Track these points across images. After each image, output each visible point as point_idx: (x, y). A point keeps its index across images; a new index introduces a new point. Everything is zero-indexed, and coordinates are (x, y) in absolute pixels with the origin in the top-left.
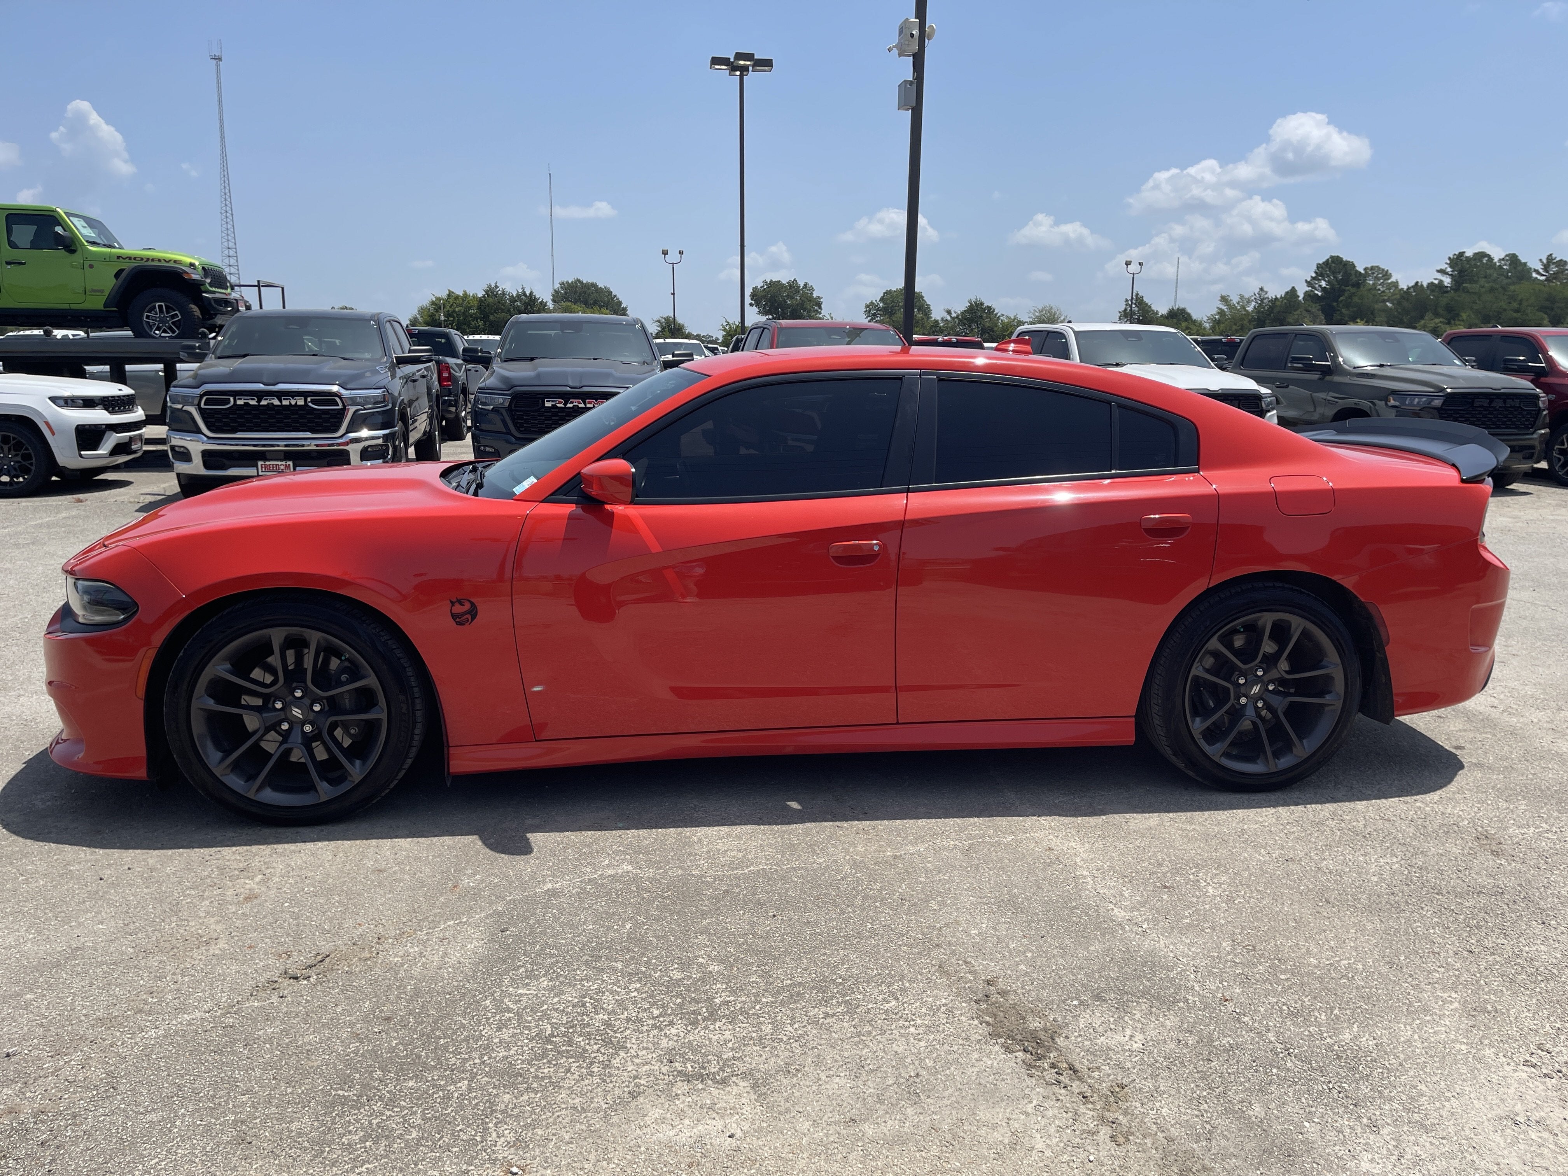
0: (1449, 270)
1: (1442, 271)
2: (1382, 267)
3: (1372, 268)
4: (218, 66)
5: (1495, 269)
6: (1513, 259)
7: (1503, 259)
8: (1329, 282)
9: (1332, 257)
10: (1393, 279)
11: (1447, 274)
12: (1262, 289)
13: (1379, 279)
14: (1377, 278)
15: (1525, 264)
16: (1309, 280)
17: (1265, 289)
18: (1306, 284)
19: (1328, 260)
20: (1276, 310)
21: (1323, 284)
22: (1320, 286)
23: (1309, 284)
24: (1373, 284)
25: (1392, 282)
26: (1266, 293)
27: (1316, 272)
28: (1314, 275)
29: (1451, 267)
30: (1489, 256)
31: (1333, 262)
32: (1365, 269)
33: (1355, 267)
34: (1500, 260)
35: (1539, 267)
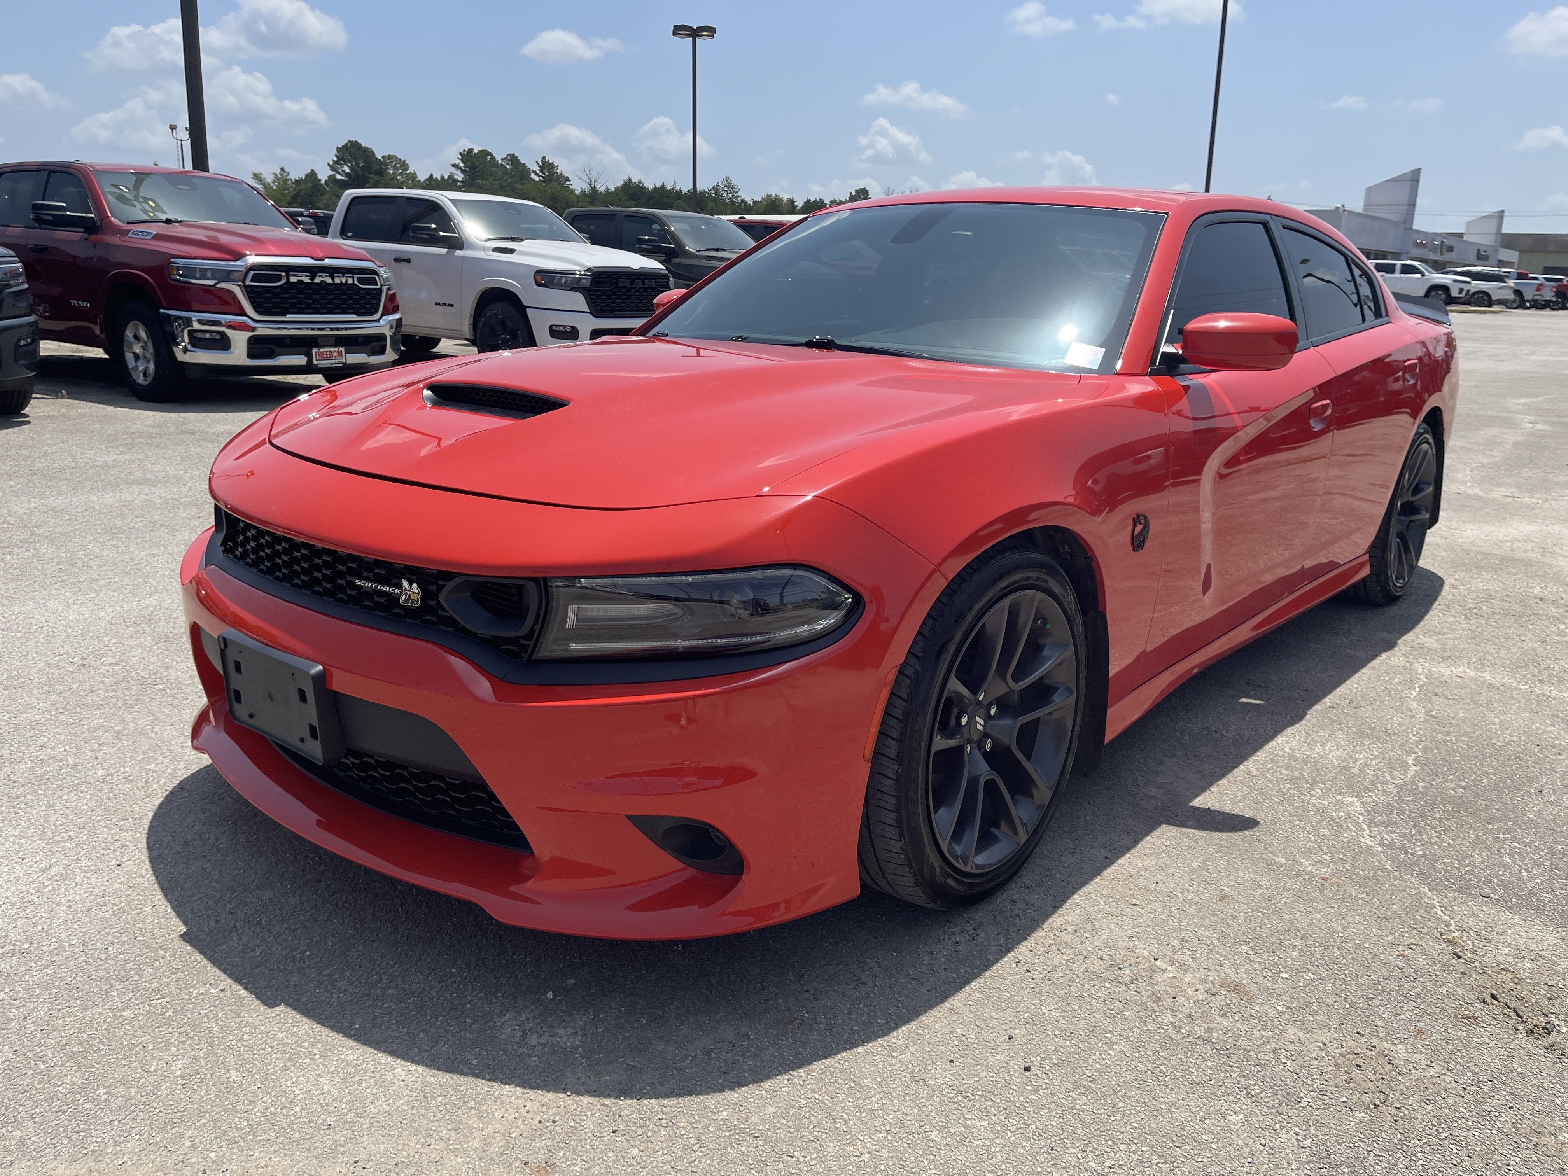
0: (462, 165)
1: (455, 166)
2: (399, 157)
3: (390, 157)
5: (498, 167)
6: (513, 159)
7: (505, 159)
8: (351, 168)
9: (350, 142)
10: (411, 170)
11: (460, 168)
12: (282, 169)
13: (397, 169)
14: (395, 168)
15: (524, 164)
16: (331, 163)
17: (286, 169)
18: (329, 168)
19: (346, 144)
20: (302, 193)
21: (347, 170)
22: (344, 171)
23: (332, 167)
24: (394, 173)
25: (410, 173)
26: (288, 174)
27: (337, 156)
28: (335, 159)
29: (463, 162)
30: (491, 155)
31: (352, 146)
32: (383, 157)
33: (374, 154)
34: (503, 159)
35: (537, 169)
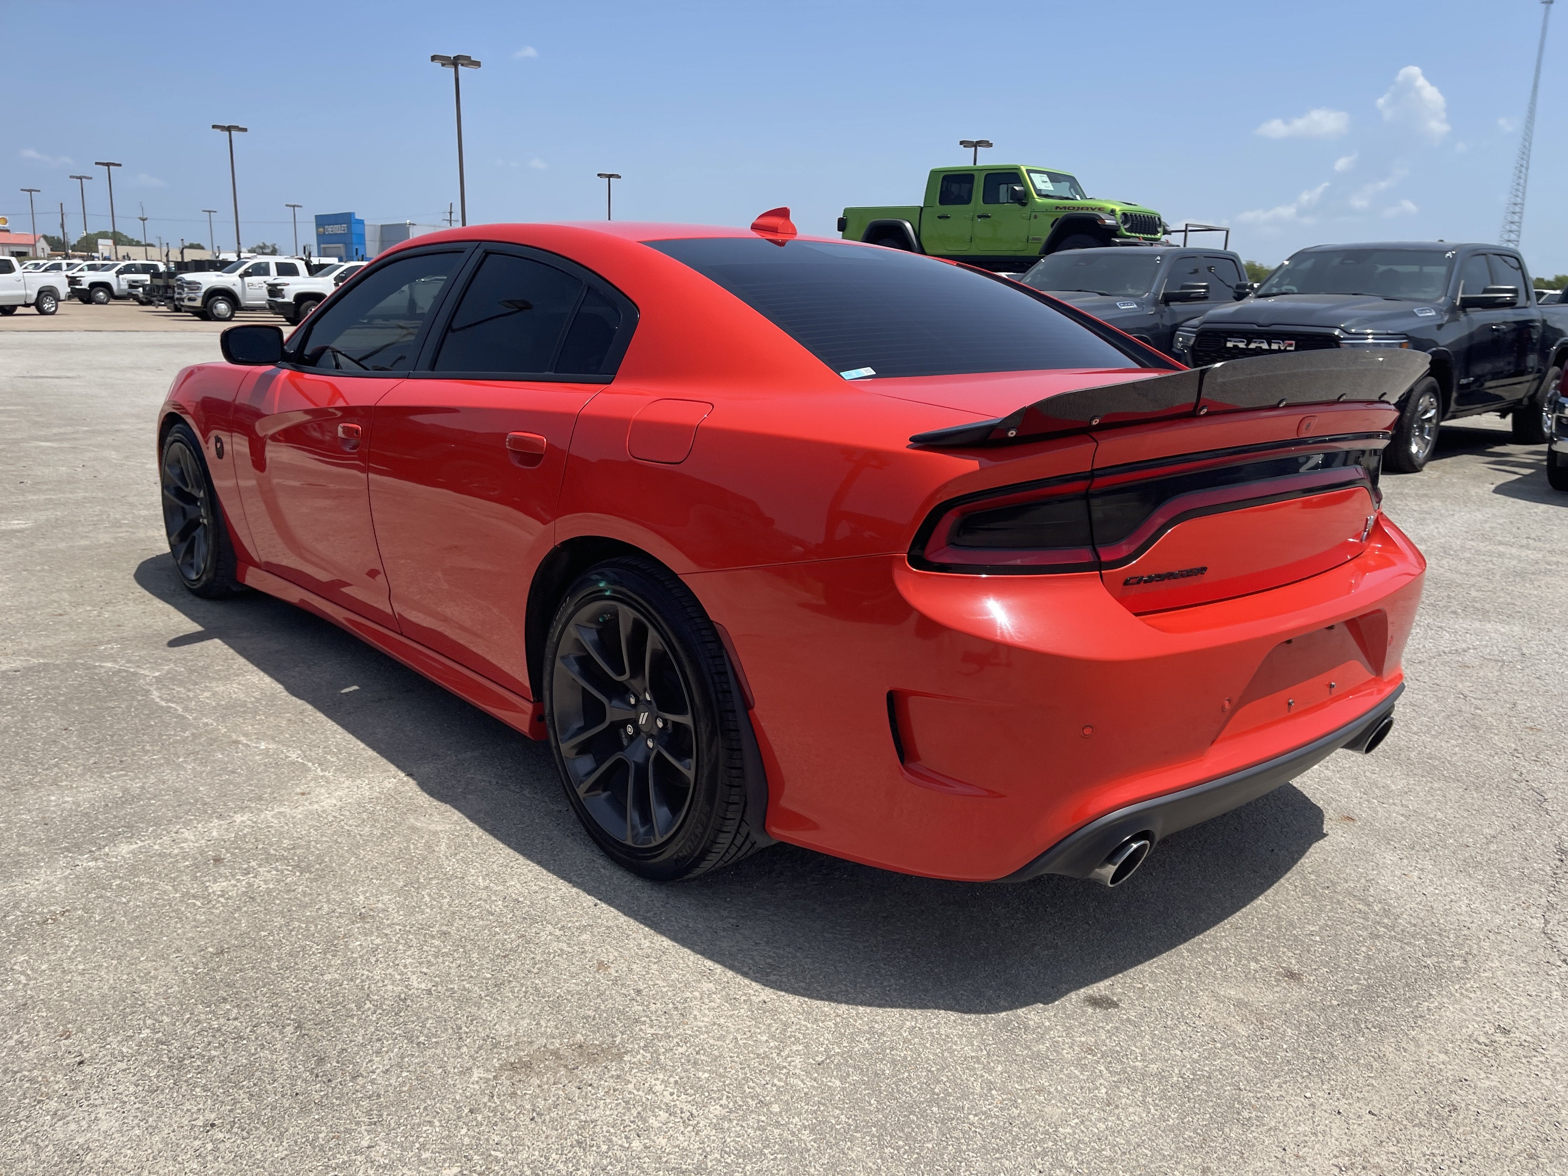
4: (1547, 9)
